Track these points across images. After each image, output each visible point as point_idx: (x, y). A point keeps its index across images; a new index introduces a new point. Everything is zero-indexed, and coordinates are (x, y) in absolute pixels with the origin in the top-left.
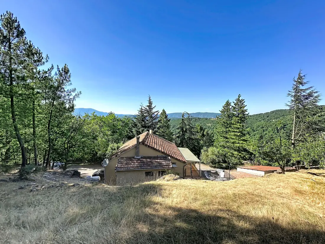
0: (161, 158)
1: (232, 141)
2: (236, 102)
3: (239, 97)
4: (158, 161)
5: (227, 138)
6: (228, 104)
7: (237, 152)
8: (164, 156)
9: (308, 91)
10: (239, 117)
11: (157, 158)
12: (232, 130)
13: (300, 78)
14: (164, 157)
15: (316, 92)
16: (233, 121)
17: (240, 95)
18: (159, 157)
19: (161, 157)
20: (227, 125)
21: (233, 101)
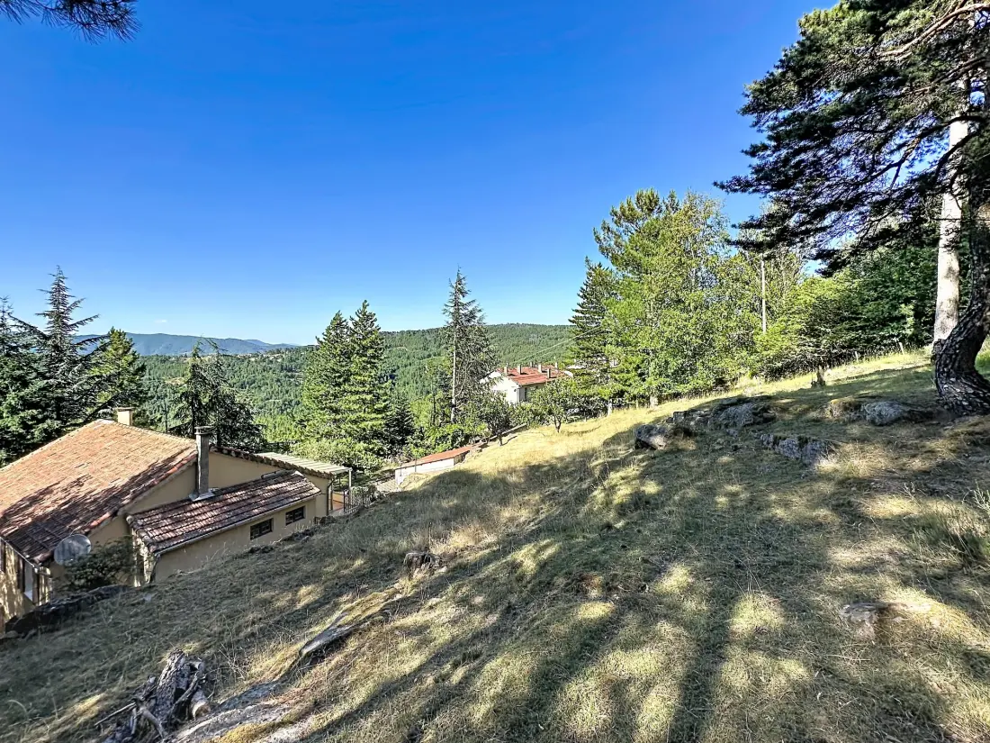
0: (277, 479)
1: (353, 417)
2: (357, 319)
3: (365, 307)
4: (274, 487)
5: (336, 411)
6: (338, 323)
7: (364, 443)
8: (280, 471)
9: (470, 308)
10: (366, 356)
11: (264, 481)
12: (353, 389)
13: (459, 282)
14: (282, 475)
15: (480, 311)
16: (353, 368)
17: (366, 301)
18: (269, 478)
19: (273, 477)
20: (339, 377)
21: (349, 314)
